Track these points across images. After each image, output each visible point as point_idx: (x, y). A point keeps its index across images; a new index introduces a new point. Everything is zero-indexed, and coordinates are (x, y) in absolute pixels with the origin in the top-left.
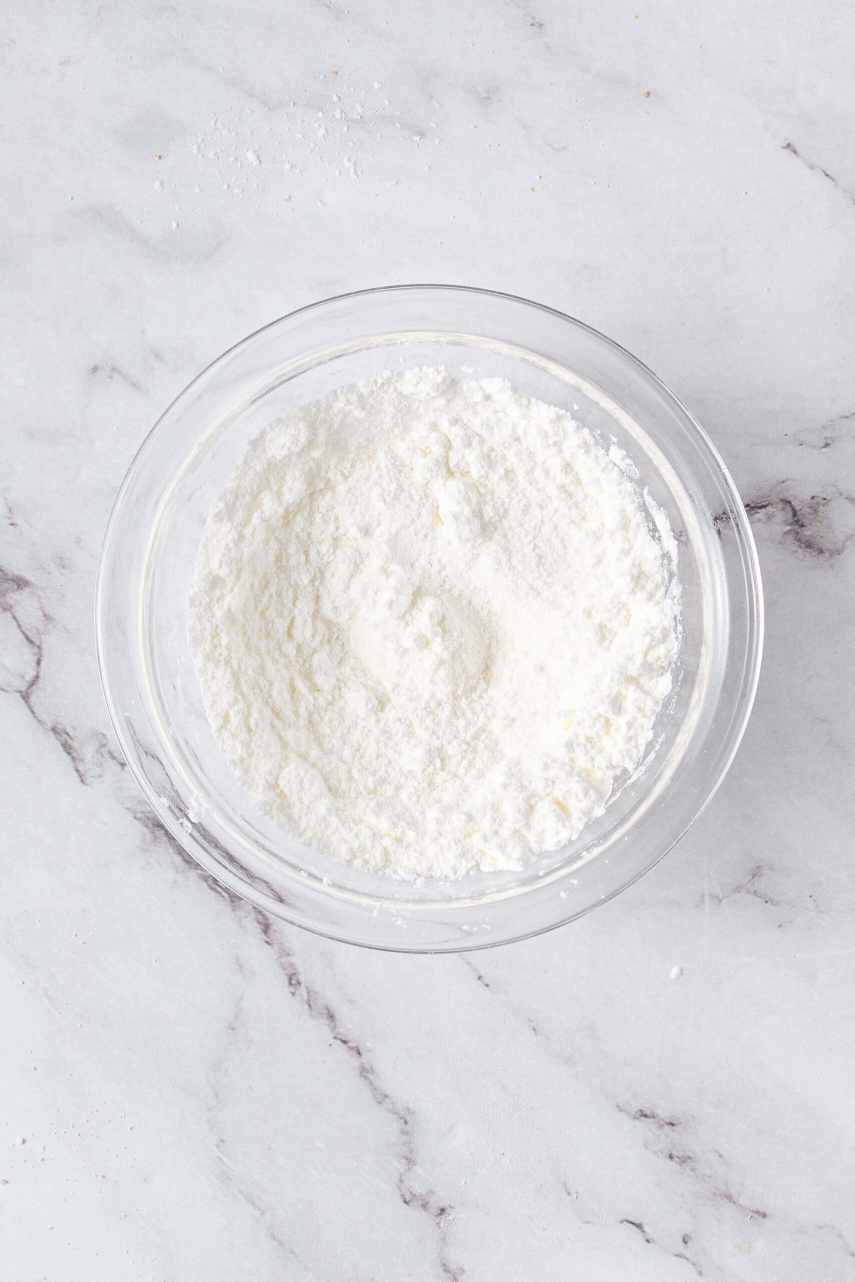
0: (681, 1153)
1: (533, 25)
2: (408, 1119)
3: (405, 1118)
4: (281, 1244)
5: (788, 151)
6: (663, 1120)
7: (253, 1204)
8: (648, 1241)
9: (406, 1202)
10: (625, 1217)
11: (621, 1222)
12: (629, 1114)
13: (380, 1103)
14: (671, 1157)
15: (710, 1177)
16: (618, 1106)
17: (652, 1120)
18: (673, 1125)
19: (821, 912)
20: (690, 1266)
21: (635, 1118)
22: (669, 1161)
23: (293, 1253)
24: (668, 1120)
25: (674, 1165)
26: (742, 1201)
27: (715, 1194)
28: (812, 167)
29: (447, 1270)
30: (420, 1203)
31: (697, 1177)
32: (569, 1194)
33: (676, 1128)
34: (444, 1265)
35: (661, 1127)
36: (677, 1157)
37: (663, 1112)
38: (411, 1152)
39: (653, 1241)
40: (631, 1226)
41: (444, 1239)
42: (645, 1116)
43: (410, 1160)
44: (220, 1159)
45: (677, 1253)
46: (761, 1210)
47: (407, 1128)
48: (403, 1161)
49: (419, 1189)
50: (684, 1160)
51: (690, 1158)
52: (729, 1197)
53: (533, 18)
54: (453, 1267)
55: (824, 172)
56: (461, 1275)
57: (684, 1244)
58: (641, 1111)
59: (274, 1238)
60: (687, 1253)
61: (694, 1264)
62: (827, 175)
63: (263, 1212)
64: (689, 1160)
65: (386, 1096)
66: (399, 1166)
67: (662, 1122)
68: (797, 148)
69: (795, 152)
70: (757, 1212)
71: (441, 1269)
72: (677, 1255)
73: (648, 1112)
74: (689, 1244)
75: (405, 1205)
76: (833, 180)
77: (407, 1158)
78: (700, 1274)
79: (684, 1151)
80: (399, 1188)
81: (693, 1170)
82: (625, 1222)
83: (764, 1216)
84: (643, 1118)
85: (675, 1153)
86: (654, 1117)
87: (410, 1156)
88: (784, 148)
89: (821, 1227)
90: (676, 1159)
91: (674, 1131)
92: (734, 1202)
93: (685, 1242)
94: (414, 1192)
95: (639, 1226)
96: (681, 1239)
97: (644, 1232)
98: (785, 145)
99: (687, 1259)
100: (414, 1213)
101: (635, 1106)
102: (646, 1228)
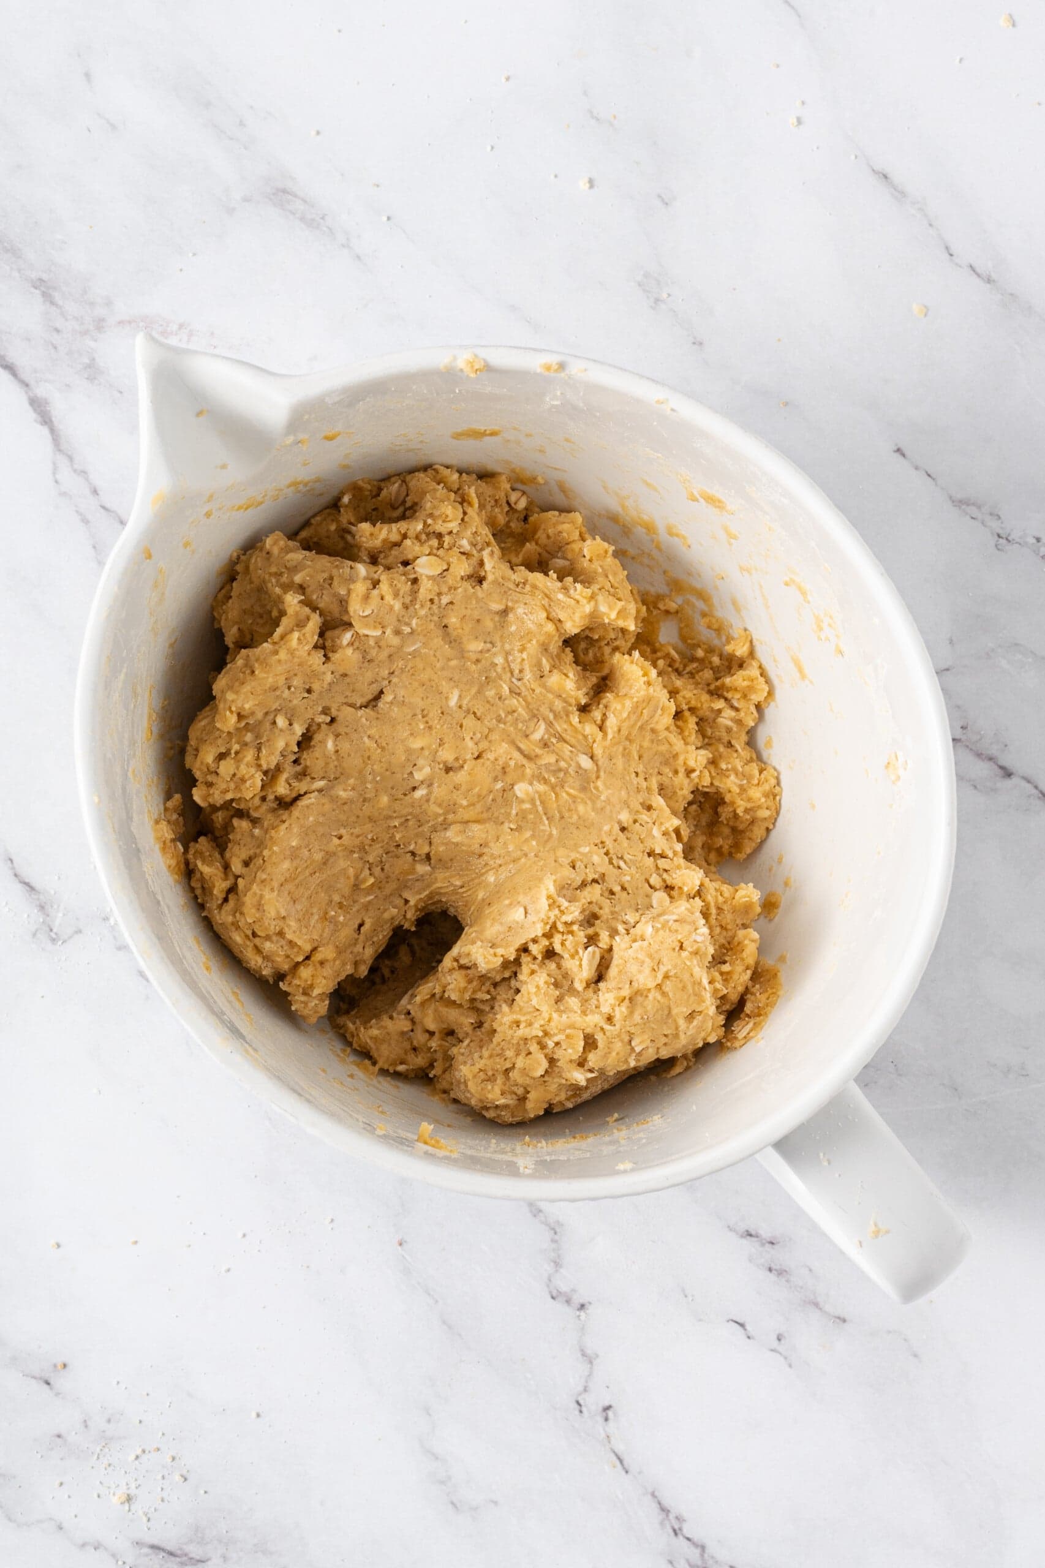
0: (778, 1267)
1: (694, 343)
2: (558, 1230)
3: (555, 1229)
4: (450, 1327)
5: (897, 455)
6: (765, 1239)
7: (429, 1294)
8: (749, 1337)
9: (553, 1298)
10: (731, 1317)
11: (728, 1321)
12: (737, 1233)
13: (535, 1216)
14: (770, 1270)
15: (802, 1288)
16: (729, 1227)
17: (756, 1239)
18: (773, 1243)
19: (900, 1075)
20: (782, 1359)
21: (742, 1237)
22: (768, 1272)
23: (460, 1335)
24: (769, 1240)
25: (772, 1277)
26: (828, 1308)
27: (805, 1301)
28: (917, 468)
29: (584, 1355)
30: (565, 1299)
31: (791, 1287)
32: (686, 1296)
33: (775, 1247)
34: (582, 1350)
35: (763, 1245)
36: (776, 1270)
37: (766, 1232)
38: (559, 1256)
39: (753, 1338)
40: (736, 1325)
41: (583, 1329)
42: (751, 1235)
43: (557, 1264)
44: (403, 1256)
45: (773, 1348)
46: (842, 1316)
47: (556, 1237)
48: (552, 1264)
49: (564, 1288)
50: (781, 1273)
51: (786, 1271)
52: (816, 1305)
53: (695, 338)
54: (589, 1352)
55: (927, 472)
56: (595, 1359)
57: (777, 1341)
58: (747, 1231)
59: (444, 1322)
60: (780, 1349)
61: (786, 1358)
62: (929, 475)
63: (437, 1302)
64: (785, 1273)
65: (540, 1211)
66: (549, 1268)
67: (764, 1241)
68: (907, 453)
69: (904, 455)
70: (839, 1318)
71: (579, 1355)
72: (772, 1350)
73: (753, 1233)
74: (783, 1342)
75: (552, 1300)
76: (934, 479)
77: (555, 1262)
78: (790, 1366)
79: (781, 1265)
80: (548, 1286)
81: (787, 1281)
82: (730, 1322)
83: (844, 1321)
84: (748, 1237)
85: (774, 1266)
86: (757, 1237)
87: (558, 1261)
88: (895, 451)
89: (889, 1332)
90: (774, 1272)
91: (773, 1248)
92: (821, 1309)
93: (779, 1339)
94: (560, 1290)
95: (742, 1325)
96: (775, 1337)
97: (745, 1330)
98: (895, 449)
99: (780, 1354)
100: (559, 1306)
101: (742, 1227)
102: (748, 1327)
